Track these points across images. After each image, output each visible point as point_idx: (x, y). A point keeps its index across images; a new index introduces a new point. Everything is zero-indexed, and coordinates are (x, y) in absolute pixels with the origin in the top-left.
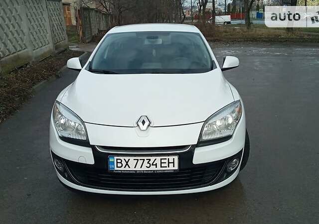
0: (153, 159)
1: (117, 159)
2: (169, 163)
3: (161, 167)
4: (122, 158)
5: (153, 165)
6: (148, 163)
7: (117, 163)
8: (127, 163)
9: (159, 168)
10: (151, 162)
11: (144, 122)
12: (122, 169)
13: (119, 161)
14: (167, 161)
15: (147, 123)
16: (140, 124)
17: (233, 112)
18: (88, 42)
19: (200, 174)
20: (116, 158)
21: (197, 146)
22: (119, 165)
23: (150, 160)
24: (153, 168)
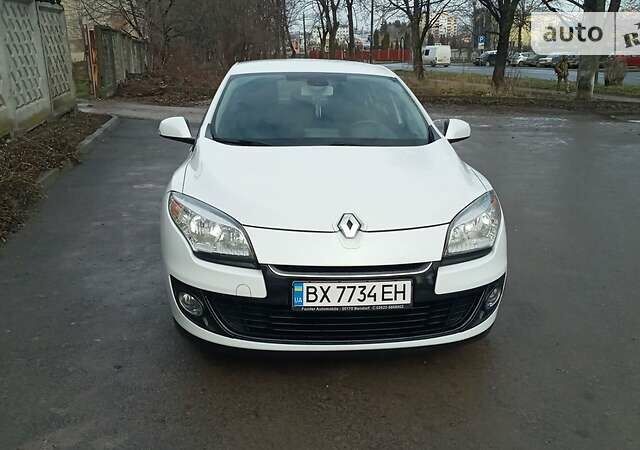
0: (369, 285)
1: (308, 288)
2: (396, 292)
3: (383, 299)
4: (317, 285)
5: (369, 296)
6: (362, 293)
7: (308, 293)
8: (325, 293)
9: (379, 302)
10: (366, 292)
11: (350, 224)
12: (317, 304)
13: (311, 290)
14: (392, 289)
15: (355, 226)
16: (344, 226)
17: (489, 210)
18: (111, 98)
19: (441, 313)
20: (305, 285)
21: (442, 263)
22: (312, 297)
23: (364, 287)
24: (369, 302)
